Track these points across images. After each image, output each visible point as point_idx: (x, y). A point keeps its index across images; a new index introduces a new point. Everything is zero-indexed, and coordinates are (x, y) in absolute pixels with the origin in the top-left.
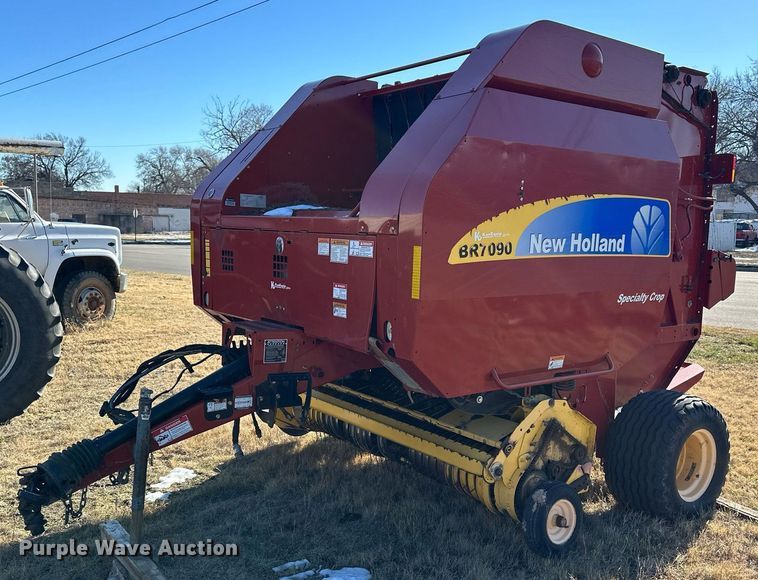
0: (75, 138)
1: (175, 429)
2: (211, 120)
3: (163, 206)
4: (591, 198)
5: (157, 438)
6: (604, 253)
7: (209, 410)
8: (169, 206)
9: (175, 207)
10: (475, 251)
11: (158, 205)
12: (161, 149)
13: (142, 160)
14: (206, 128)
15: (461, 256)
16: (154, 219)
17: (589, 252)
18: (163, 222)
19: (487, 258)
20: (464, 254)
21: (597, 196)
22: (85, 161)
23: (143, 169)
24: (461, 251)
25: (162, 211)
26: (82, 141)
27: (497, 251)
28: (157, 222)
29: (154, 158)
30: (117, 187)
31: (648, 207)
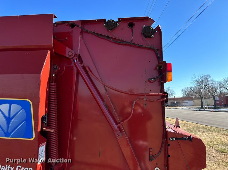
0: (168, 87)
2: (193, 80)
3: (186, 100)
8: (187, 100)
9: (188, 100)
11: (184, 100)
12: (187, 87)
13: (183, 90)
14: (192, 82)
16: (183, 103)
18: (186, 104)
22: (170, 91)
23: (183, 92)
25: (185, 101)
26: (169, 87)
28: (184, 104)
29: (186, 89)
30: (175, 97)
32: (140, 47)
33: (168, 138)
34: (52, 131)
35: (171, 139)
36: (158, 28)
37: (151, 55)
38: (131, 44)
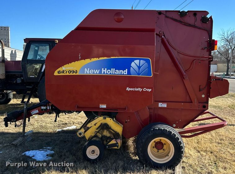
1: (35, 111)
4: (110, 58)
5: (31, 113)
6: (117, 74)
7: (42, 108)
10: (63, 72)
15: (58, 73)
17: (111, 74)
19: (68, 74)
20: (59, 73)
21: (112, 58)
24: (58, 72)
27: (71, 72)
31: (139, 61)
32: (200, 28)
33: (211, 79)
34: (158, 73)
35: (213, 80)
36: (211, 18)
37: (206, 34)
38: (194, 26)
